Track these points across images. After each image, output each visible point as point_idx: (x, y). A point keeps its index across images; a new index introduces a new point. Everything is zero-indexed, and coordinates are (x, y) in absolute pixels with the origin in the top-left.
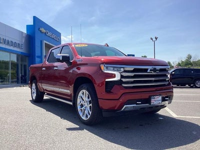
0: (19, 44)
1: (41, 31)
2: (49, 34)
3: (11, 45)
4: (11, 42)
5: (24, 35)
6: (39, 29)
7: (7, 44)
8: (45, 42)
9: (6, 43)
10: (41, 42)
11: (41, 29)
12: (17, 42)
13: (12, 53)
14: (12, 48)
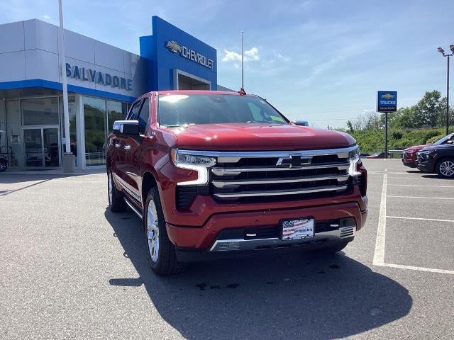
0: (123, 80)
1: (170, 49)
2: (190, 53)
3: (108, 84)
4: (108, 75)
5: (134, 60)
6: (166, 43)
7: (99, 82)
8: (179, 72)
9: (97, 78)
10: (172, 73)
11: (170, 44)
12: (120, 76)
13: (109, 99)
14: (108, 89)
